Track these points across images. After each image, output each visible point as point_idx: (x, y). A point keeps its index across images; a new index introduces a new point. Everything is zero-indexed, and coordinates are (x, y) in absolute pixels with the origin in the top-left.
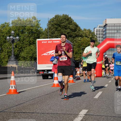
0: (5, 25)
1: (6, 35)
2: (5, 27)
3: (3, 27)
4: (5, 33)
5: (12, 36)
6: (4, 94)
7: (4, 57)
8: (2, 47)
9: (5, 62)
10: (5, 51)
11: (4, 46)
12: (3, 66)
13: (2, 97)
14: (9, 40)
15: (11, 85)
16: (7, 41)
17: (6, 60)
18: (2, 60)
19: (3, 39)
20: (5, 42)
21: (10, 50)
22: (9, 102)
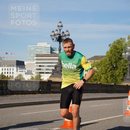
0: (121, 40)
1: (121, 51)
2: (121, 42)
3: (119, 43)
4: (120, 49)
5: (128, 52)
6: (121, 115)
7: (119, 74)
8: (117, 64)
9: (120, 80)
10: (121, 68)
11: (119, 63)
12: (118, 84)
13: (119, 119)
14: (125, 56)
15: (128, 106)
16: (122, 58)
17: (121, 78)
18: (117, 78)
19: (118, 56)
20: (120, 59)
21: (125, 68)
22: (126, 124)
